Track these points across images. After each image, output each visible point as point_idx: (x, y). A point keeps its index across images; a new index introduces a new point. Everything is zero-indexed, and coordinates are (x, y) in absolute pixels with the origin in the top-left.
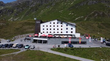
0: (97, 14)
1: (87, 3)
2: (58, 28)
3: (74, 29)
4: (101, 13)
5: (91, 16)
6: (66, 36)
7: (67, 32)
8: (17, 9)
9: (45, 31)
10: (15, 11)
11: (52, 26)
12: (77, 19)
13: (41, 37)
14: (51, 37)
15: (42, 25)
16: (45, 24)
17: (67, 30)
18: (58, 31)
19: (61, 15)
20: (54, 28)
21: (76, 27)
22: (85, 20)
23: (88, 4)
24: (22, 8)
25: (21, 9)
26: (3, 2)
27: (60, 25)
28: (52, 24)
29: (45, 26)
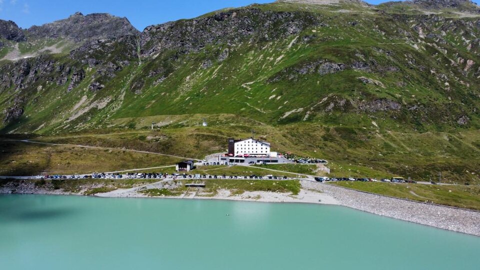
0: (332, 105)
1: (317, 67)
2: (253, 147)
3: (269, 149)
4: (342, 103)
5: (318, 109)
6: (261, 156)
7: (262, 152)
8: (97, 64)
9: (240, 150)
10: (90, 73)
11: (247, 145)
12: (287, 114)
13: (237, 156)
14: (248, 157)
15: (236, 144)
16: (239, 143)
17: (262, 150)
18: (253, 150)
19: (247, 100)
20: (249, 147)
21: (270, 146)
22: (305, 119)
23: (320, 71)
24: (114, 62)
25: (111, 65)
26: (13, 23)
27: (254, 144)
28: (247, 144)
29: (240, 145)
